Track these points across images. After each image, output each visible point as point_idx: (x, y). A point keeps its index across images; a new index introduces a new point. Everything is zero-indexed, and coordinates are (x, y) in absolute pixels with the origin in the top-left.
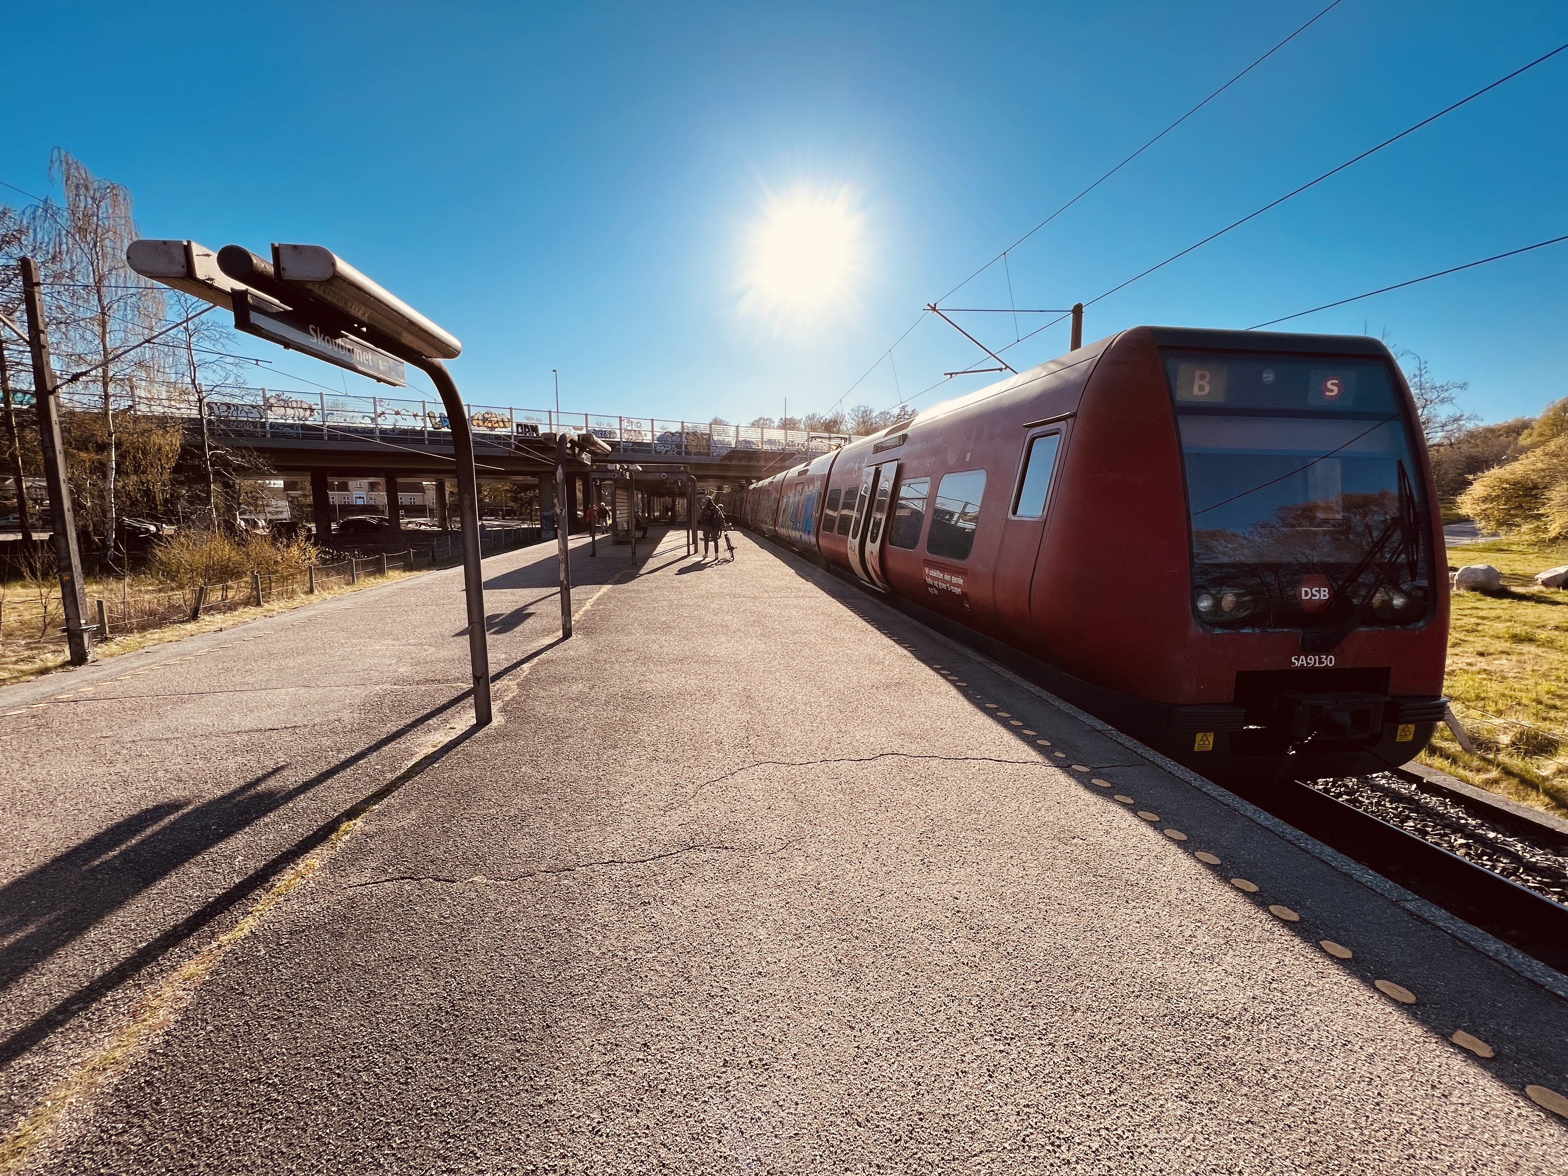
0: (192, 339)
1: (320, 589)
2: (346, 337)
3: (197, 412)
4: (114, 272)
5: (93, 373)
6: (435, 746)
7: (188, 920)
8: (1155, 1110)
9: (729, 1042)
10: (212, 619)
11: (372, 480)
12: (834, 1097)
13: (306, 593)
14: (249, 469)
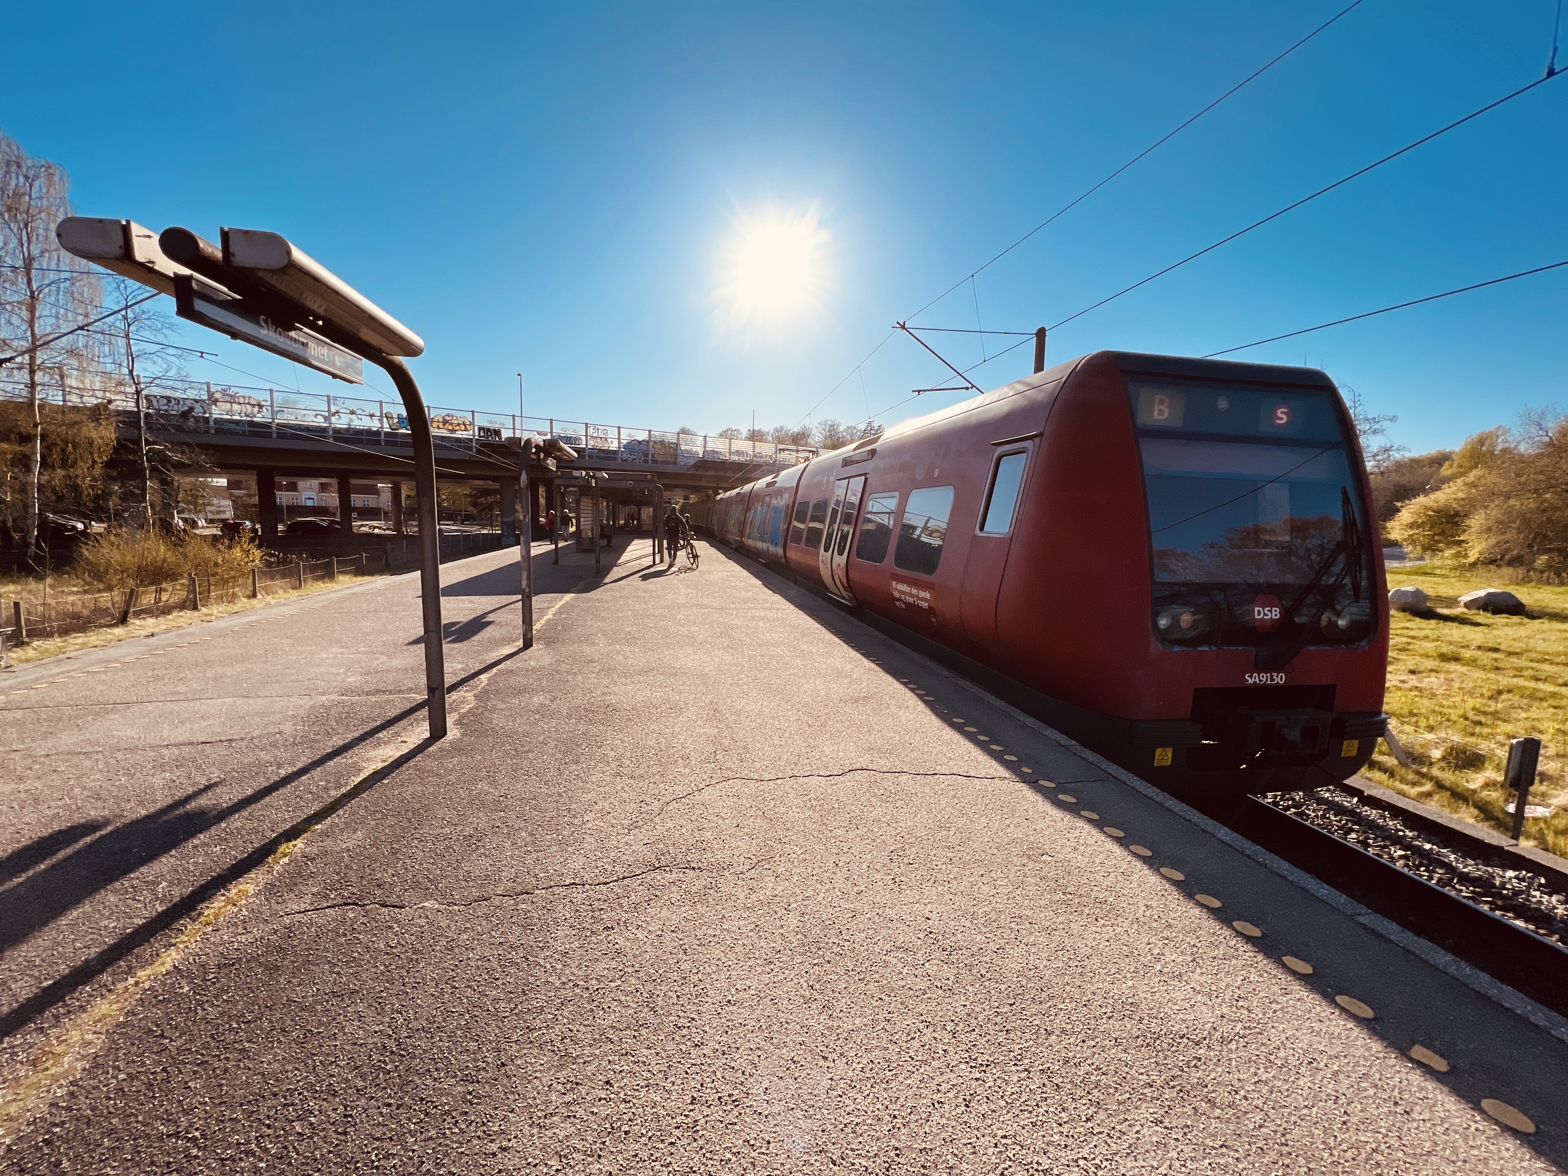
0: (131, 328)
1: (263, 592)
2: (300, 330)
3: (133, 404)
4: (47, 255)
5: (19, 360)
6: (384, 761)
7: (102, 953)
8: (1131, 1138)
9: (697, 1077)
10: (143, 622)
11: (323, 480)
12: (808, 1134)
13: (249, 597)
14: (189, 465)
